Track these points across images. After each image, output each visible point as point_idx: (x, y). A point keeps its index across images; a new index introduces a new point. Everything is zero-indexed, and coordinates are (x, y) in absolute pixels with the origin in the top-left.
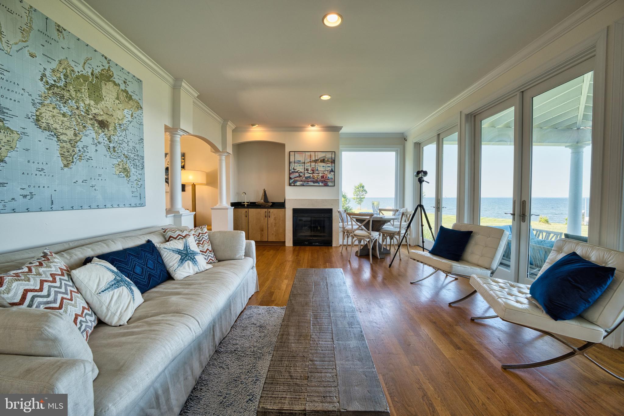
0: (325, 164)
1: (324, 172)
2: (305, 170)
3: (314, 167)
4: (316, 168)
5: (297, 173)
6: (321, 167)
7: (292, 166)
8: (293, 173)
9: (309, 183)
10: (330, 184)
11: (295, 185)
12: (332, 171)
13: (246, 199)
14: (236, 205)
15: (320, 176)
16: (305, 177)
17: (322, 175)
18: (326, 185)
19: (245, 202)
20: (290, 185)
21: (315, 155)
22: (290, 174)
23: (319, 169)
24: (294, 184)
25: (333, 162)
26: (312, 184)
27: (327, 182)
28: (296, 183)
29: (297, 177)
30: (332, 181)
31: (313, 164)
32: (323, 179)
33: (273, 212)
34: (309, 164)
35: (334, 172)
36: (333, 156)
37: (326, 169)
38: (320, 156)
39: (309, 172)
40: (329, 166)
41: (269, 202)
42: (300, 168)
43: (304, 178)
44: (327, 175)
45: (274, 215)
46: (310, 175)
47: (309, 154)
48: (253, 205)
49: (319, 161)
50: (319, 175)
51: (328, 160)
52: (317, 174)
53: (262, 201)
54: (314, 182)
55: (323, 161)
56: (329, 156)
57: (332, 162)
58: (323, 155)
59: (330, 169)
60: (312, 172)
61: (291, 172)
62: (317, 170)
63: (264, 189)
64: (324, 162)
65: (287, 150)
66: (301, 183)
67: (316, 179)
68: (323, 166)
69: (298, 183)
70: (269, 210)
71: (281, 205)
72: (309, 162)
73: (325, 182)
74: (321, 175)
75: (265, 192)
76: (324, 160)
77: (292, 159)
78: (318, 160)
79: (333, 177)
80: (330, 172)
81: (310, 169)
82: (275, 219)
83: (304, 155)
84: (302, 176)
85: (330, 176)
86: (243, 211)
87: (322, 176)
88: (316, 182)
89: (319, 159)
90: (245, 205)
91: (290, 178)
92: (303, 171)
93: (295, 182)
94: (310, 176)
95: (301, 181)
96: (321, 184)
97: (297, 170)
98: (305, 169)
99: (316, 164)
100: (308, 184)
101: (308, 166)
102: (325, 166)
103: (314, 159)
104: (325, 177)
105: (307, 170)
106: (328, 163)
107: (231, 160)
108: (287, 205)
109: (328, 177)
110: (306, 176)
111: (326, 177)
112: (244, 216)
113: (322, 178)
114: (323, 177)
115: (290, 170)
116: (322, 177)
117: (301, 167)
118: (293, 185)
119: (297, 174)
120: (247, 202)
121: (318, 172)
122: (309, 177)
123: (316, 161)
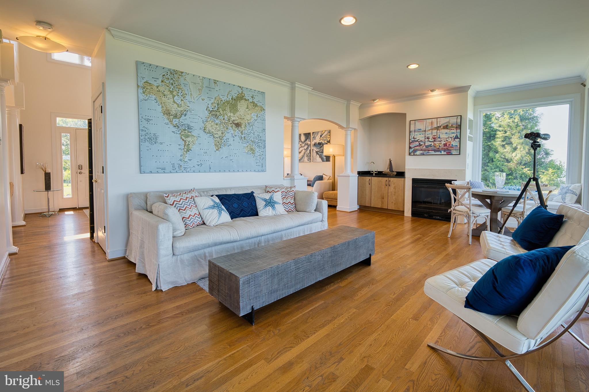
0: (449, 130)
1: (448, 140)
2: (425, 139)
3: (436, 134)
4: (438, 135)
5: (417, 142)
6: (443, 134)
7: (412, 136)
8: (413, 142)
9: (430, 152)
10: (454, 152)
11: (415, 154)
12: (457, 137)
13: (374, 169)
14: (361, 174)
15: (442, 144)
16: (426, 146)
17: (445, 143)
18: (449, 153)
19: (373, 171)
20: (410, 154)
21: (437, 122)
22: (410, 143)
23: (441, 136)
24: (414, 153)
25: (459, 127)
26: (433, 153)
27: (450, 150)
28: (416, 152)
29: (418, 146)
30: (457, 148)
31: (435, 132)
32: (445, 147)
33: (393, 181)
34: (430, 132)
35: (460, 139)
36: (459, 121)
37: (450, 136)
38: (443, 122)
39: (430, 140)
40: (453, 133)
41: (393, 171)
42: (420, 137)
43: (425, 147)
44: (450, 142)
45: (394, 184)
46: (431, 143)
47: (430, 121)
48: (380, 174)
49: (442, 127)
50: (441, 143)
51: (452, 125)
52: (439, 142)
53: (388, 170)
54: (435, 151)
55: (446, 127)
56: (453, 121)
57: (457, 128)
58: (447, 120)
59: (454, 135)
60: (433, 140)
61: (411, 141)
62: (439, 137)
63: (390, 159)
64: (447, 129)
65: (408, 120)
66: (422, 152)
67: (438, 147)
68: (447, 133)
69: (418, 153)
70: (390, 179)
71: (403, 175)
72: (430, 130)
73: (447, 150)
74: (443, 143)
75: (390, 162)
76: (447, 126)
77: (412, 129)
78: (440, 126)
79: (458, 144)
80: (454, 139)
81: (431, 138)
82: (395, 188)
83: (425, 123)
84: (422, 145)
85: (455, 143)
86: (367, 178)
87: (444, 144)
88: (438, 150)
89: (442, 125)
90: (373, 173)
91: (410, 148)
92: (423, 139)
93: (415, 151)
94: (431, 144)
95: (422, 150)
96: (443, 153)
97: (417, 139)
98: (426, 138)
99: (438, 131)
100: (429, 153)
101: (429, 134)
102: (448, 132)
103: (436, 126)
104: (448, 145)
105: (427, 138)
106: (452, 129)
108: (407, 175)
109: (452, 145)
110: (426, 144)
111: (449, 145)
112: (367, 184)
113: (444, 146)
114: (446, 145)
115: (410, 140)
116: (445, 145)
117: (422, 136)
118: (413, 154)
119: (417, 143)
120: (375, 171)
121: (440, 140)
122: (430, 145)
123: (438, 128)
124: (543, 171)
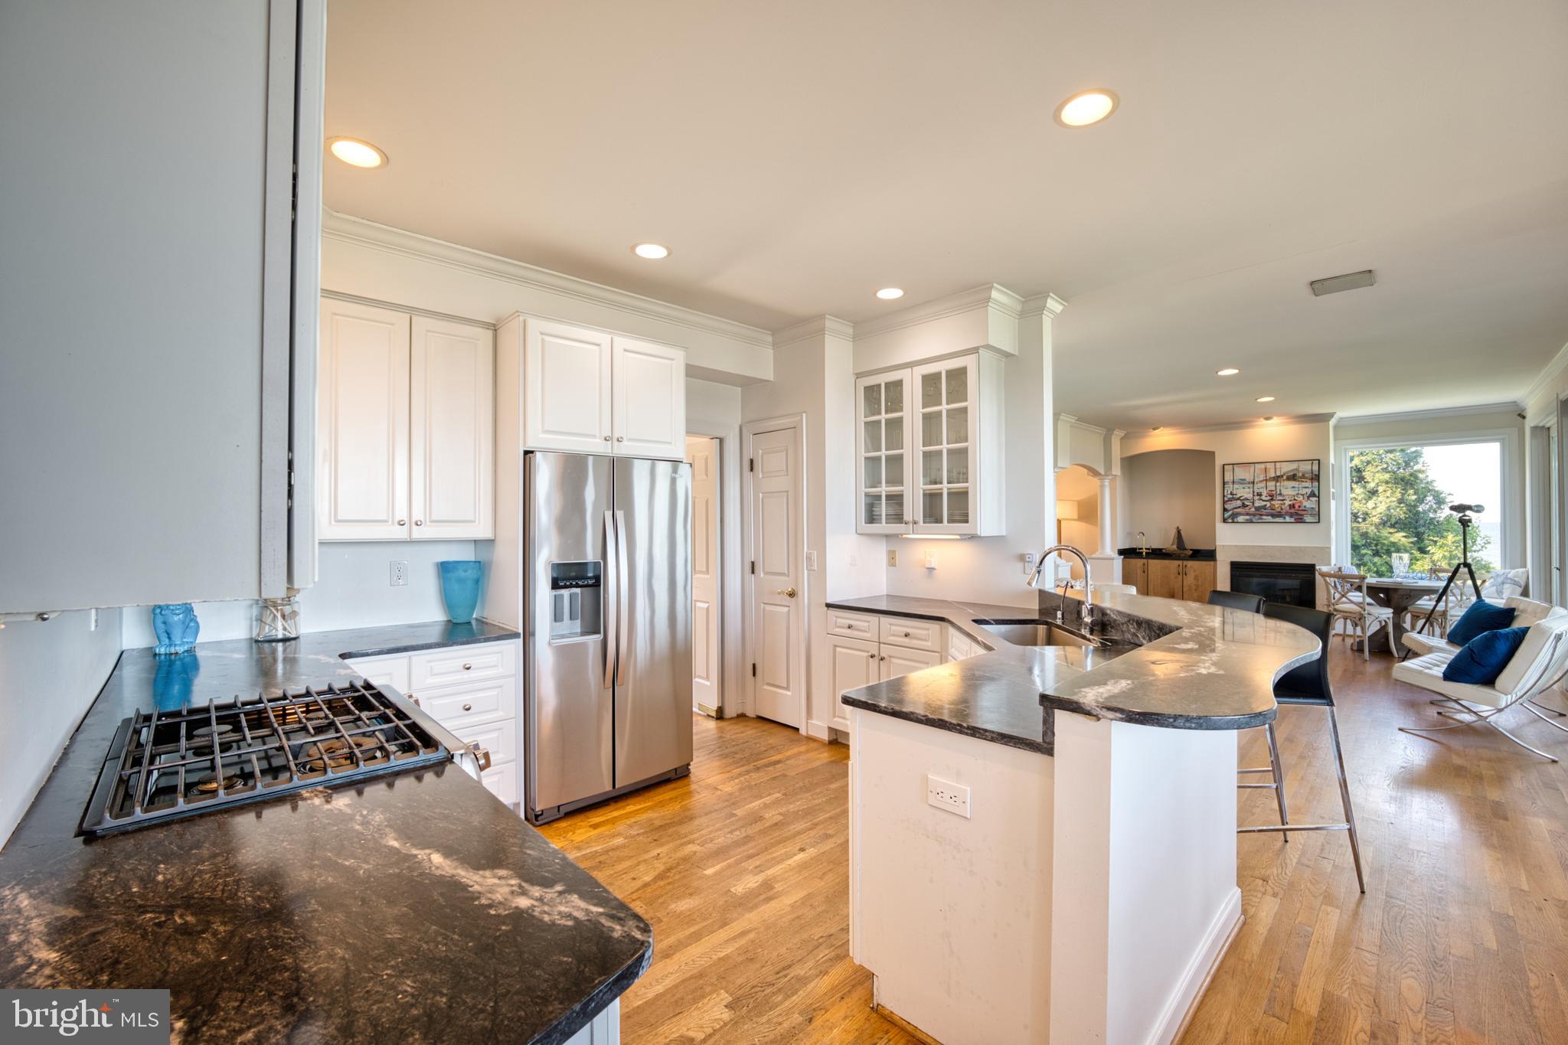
0: (1297, 483)
1: (1296, 498)
2: (1254, 496)
3: (1274, 488)
4: (1278, 491)
5: (1239, 501)
6: (1288, 489)
7: (1229, 488)
8: (1230, 500)
9: (1264, 517)
10: (1308, 519)
11: (1236, 520)
12: (1313, 495)
13: (1144, 544)
14: (1127, 553)
15: (1286, 505)
16: (1256, 508)
17: (1291, 503)
18: (1300, 521)
19: (1142, 549)
20: (1225, 521)
21: (1275, 469)
22: (1224, 502)
23: (1284, 492)
24: (1233, 519)
25: (1316, 478)
26: (1269, 519)
27: (1302, 515)
28: (1236, 517)
29: (1240, 507)
30: (1314, 513)
31: (1271, 485)
32: (1292, 511)
33: (1191, 567)
34: (1263, 484)
35: (1319, 497)
36: (1315, 468)
37: (1300, 492)
38: (1287, 468)
39: (1263, 498)
40: (1306, 487)
41: (1186, 549)
42: (1244, 492)
43: (1253, 509)
44: (1301, 502)
45: (1195, 571)
46: (1265, 503)
47: (1263, 466)
48: (1157, 554)
49: (1285, 477)
50: (1284, 504)
51: (1303, 475)
52: (1280, 502)
53: (1175, 547)
54: (1273, 516)
55: (1293, 477)
56: (1306, 467)
57: (1312, 479)
58: (1294, 466)
59: (1309, 491)
60: (1269, 498)
61: (1226, 499)
62: (1280, 494)
63: (1178, 528)
64: (1295, 480)
65: (1219, 463)
66: (1248, 517)
67: (1279, 510)
68: (1293, 487)
69: (1241, 519)
70: (1185, 563)
71: (1209, 555)
72: (1262, 481)
73: (1297, 515)
74: (1287, 503)
75: (1179, 532)
76: (1294, 475)
77: (1228, 477)
78: (1282, 476)
79: (1315, 506)
80: (1309, 497)
81: (1264, 493)
82: (1196, 578)
83: (1252, 469)
84: (1247, 506)
85: (1310, 504)
86: (1138, 563)
87: (1290, 505)
88: (1279, 515)
89: (1284, 474)
90: (1142, 553)
91: (1225, 510)
92: (1250, 496)
93: (1234, 516)
94: (1266, 505)
95: (1248, 514)
96: (1288, 519)
97: (1238, 496)
98: (1256, 494)
99: (1278, 484)
100: (1261, 519)
101: (1260, 487)
102: (1297, 486)
103: (1273, 475)
104: (1297, 507)
105: (1258, 495)
106: (1303, 482)
107: (1119, 483)
108: (1219, 556)
109: (1305, 507)
110: (1257, 504)
111: (1299, 507)
112: (1139, 571)
113: (1290, 508)
114: (1294, 507)
115: (1224, 496)
116: (1292, 506)
117: (1248, 490)
118: (1230, 521)
119: (1239, 503)
120: (1146, 549)
121: (1281, 498)
122: (1264, 507)
123: (1277, 479)
124: (1435, 539)
